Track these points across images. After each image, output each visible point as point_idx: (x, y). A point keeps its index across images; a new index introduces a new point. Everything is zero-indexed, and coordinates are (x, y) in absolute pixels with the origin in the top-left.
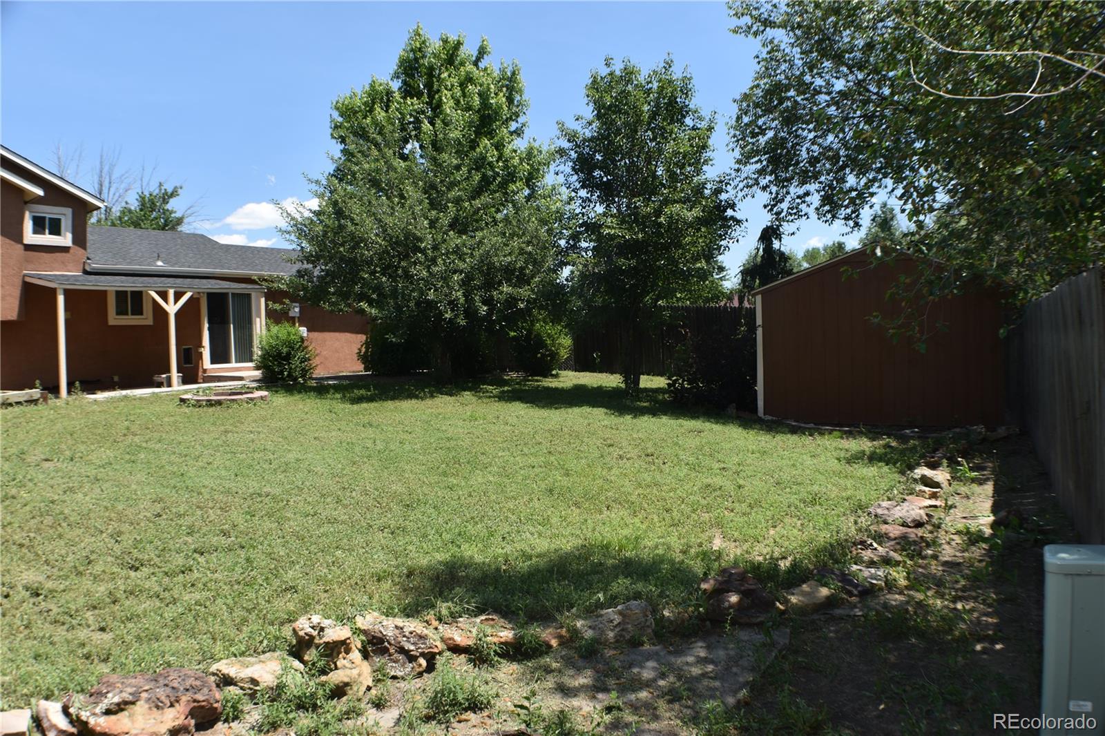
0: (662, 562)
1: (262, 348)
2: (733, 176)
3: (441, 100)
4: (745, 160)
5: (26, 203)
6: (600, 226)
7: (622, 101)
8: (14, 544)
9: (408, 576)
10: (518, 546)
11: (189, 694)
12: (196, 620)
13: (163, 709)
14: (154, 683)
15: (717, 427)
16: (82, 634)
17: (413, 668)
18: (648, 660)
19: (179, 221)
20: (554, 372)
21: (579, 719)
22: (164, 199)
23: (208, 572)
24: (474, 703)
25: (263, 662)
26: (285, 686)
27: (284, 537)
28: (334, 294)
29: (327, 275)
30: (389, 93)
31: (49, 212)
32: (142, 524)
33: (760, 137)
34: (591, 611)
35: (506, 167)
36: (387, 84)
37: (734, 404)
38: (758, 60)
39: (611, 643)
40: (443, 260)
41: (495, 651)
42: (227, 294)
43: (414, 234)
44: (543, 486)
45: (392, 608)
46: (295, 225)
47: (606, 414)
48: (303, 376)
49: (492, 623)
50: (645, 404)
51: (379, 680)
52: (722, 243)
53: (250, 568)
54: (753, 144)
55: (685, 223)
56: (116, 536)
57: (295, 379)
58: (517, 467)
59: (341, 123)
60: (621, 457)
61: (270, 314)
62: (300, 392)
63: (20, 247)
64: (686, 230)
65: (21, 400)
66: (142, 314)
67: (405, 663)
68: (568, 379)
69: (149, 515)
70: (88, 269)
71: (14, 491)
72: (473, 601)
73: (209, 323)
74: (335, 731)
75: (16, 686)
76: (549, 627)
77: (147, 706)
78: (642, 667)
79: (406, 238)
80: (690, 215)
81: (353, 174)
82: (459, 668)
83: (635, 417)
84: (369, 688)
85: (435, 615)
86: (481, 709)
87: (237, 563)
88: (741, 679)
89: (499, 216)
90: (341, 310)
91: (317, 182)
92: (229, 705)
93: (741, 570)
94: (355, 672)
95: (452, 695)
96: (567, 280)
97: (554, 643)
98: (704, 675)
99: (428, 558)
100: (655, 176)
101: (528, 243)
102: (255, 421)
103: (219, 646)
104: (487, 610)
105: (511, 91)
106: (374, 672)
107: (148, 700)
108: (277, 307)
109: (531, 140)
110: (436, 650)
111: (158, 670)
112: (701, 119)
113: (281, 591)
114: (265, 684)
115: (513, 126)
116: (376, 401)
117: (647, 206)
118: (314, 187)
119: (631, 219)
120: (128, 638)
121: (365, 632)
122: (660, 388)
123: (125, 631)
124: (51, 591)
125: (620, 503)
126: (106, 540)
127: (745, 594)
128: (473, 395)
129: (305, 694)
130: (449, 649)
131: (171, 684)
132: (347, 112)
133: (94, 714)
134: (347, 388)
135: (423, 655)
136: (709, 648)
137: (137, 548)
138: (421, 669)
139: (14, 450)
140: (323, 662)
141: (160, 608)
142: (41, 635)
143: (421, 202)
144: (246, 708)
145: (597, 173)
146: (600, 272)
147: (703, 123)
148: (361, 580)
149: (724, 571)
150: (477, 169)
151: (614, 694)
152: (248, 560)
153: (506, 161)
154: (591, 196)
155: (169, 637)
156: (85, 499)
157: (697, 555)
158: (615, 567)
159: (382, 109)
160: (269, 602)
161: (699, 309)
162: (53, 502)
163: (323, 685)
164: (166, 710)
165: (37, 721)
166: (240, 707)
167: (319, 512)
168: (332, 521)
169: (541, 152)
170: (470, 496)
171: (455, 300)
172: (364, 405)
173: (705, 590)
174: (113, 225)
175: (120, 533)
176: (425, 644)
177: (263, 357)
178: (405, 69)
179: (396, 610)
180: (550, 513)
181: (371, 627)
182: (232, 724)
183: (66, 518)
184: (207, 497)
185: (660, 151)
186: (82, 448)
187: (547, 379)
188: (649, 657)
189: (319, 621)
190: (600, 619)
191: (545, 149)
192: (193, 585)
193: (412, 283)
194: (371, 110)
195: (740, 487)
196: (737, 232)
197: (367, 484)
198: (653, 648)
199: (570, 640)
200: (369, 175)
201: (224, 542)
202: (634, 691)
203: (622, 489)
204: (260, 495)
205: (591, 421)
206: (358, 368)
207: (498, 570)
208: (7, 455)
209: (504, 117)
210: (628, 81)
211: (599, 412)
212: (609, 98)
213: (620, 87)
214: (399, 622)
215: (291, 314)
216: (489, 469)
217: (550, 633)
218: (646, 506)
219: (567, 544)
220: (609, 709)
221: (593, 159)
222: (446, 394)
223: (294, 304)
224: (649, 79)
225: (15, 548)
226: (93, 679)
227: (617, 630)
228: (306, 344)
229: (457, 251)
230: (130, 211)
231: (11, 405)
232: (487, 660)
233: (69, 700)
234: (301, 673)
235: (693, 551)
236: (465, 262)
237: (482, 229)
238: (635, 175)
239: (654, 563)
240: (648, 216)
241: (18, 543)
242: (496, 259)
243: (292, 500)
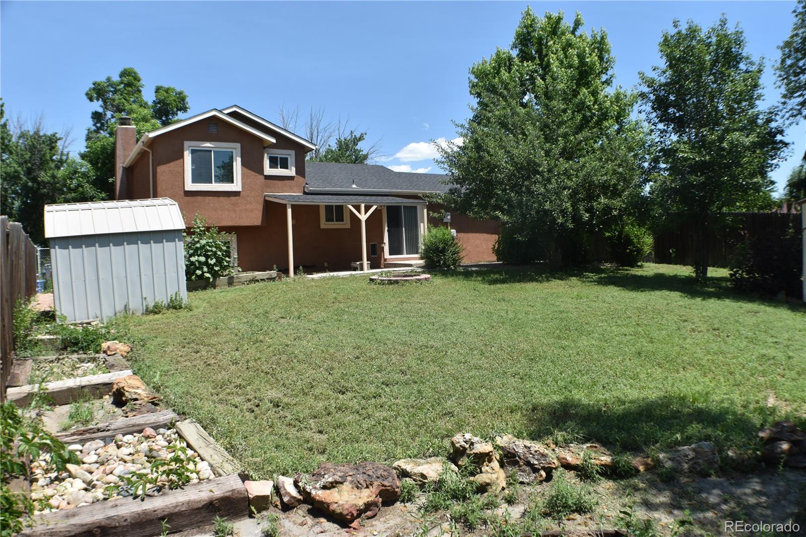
0: (727, 413)
1: (425, 244)
2: (780, 108)
3: (549, 61)
4: (790, 94)
5: (264, 148)
6: (676, 151)
7: (689, 53)
8: (262, 372)
9: (533, 411)
10: (614, 394)
11: (379, 480)
12: (384, 431)
13: (361, 489)
14: (356, 470)
15: (770, 310)
16: (308, 434)
17: (535, 477)
18: (714, 488)
19: (366, 157)
20: (639, 264)
21: (659, 528)
22: (354, 143)
23: (392, 398)
24: (580, 507)
25: (430, 463)
26: (445, 481)
27: (444, 377)
28: (476, 206)
29: (471, 192)
30: (510, 59)
31: (280, 153)
32: (347, 363)
33: (801, 75)
34: (671, 447)
35: (600, 109)
36: (509, 53)
37: (784, 292)
38: (795, 14)
39: (685, 472)
40: (556, 179)
41: (597, 471)
42: (400, 207)
43: (534, 161)
44: (633, 349)
45: (522, 433)
46: (448, 157)
47: (681, 296)
48: (454, 264)
49: (595, 449)
50: (712, 290)
51: (511, 484)
52: (774, 162)
53: (421, 397)
54: (796, 81)
55: (744, 147)
56: (330, 370)
57: (448, 266)
58: (613, 335)
59: (477, 83)
60: (693, 330)
61: (431, 220)
62: (452, 276)
63: (262, 177)
64: (744, 152)
65: (264, 278)
66: (343, 221)
67: (530, 473)
68: (651, 269)
69: (351, 357)
70: (306, 191)
71: (261, 337)
72: (581, 432)
73: (388, 227)
74: (479, 517)
75: (263, 465)
76: (638, 456)
77: (351, 486)
78: (709, 493)
79: (528, 164)
80: (747, 141)
81: (488, 120)
82: (569, 481)
83: (704, 299)
84: (503, 489)
85: (553, 440)
86: (585, 512)
87: (412, 393)
88: (788, 511)
89: (596, 146)
90: (481, 217)
91: (462, 126)
92: (406, 490)
93: (791, 424)
94: (494, 476)
95: (564, 499)
96: (649, 193)
97: (641, 468)
98: (758, 505)
99: (547, 398)
100: (717, 111)
101: (620, 165)
102: (422, 295)
103: (399, 450)
104: (592, 439)
105: (601, 51)
106: (507, 477)
107: (352, 482)
108: (436, 215)
109: (618, 88)
110: (553, 466)
111: (358, 462)
112: (752, 63)
113: (442, 415)
114: (431, 479)
115: (604, 77)
116: (507, 283)
117: (712, 134)
118: (460, 130)
119: (701, 145)
120: (337, 439)
121: (502, 448)
122: (723, 278)
123: (336, 435)
124: (287, 404)
125: (693, 366)
126: (323, 372)
127: (794, 443)
128: (578, 280)
129: (459, 488)
130: (563, 466)
131: (367, 473)
132: (481, 74)
133: (315, 488)
134: (485, 273)
135: (544, 468)
136: (763, 483)
137: (343, 379)
138: (541, 479)
139: (261, 311)
140: (472, 467)
141: (359, 420)
142: (280, 433)
143: (538, 138)
144: (417, 494)
145: (671, 110)
146: (676, 186)
147: (754, 67)
148: (499, 411)
149: (777, 424)
150: (579, 112)
151: (687, 512)
152: (419, 392)
153: (600, 104)
154: (668, 128)
155: (365, 440)
156: (309, 344)
157: (755, 410)
158: (690, 415)
159: (506, 71)
160: (433, 421)
161: (754, 215)
162: (287, 346)
163: (471, 483)
164: (363, 490)
165: (277, 489)
166: (413, 493)
167: (468, 360)
168: (478, 368)
169: (626, 96)
170: (578, 354)
171: (565, 209)
172: (499, 286)
173: (763, 437)
174: (321, 161)
175: (332, 368)
176: (546, 460)
177: (426, 250)
178: (521, 40)
179: (525, 435)
180: (638, 370)
181: (506, 445)
182: (406, 504)
183: (296, 356)
184: (390, 346)
185: (721, 91)
186: (306, 310)
187: (634, 269)
188: (715, 486)
189: (470, 438)
190: (678, 453)
191: (629, 93)
192: (381, 407)
193: (533, 197)
194: (498, 72)
195: (790, 358)
196: (785, 152)
197: (502, 342)
198: (719, 479)
199: (654, 467)
200: (499, 119)
201: (404, 378)
202: (702, 511)
203: (695, 355)
204: (427, 347)
205: (669, 301)
206: (492, 259)
207: (600, 410)
208: (256, 313)
209: (597, 71)
210: (693, 37)
211: (675, 295)
212: (678, 52)
213: (686, 43)
214: (528, 443)
215: (445, 220)
216: (592, 335)
217: (639, 461)
218: (714, 369)
219: (653, 395)
220: (682, 523)
221: (667, 100)
222: (558, 279)
223: (448, 213)
224: (709, 35)
225: (263, 374)
226: (315, 465)
227: (691, 463)
228: (456, 241)
229: (566, 172)
230: (332, 151)
231: (258, 281)
232: (590, 476)
233: (299, 477)
234: (456, 473)
235: (752, 407)
236: (572, 180)
237: (584, 156)
238: (702, 110)
239: (720, 413)
240: (713, 142)
241: (265, 371)
242: (595, 178)
243: (449, 352)
